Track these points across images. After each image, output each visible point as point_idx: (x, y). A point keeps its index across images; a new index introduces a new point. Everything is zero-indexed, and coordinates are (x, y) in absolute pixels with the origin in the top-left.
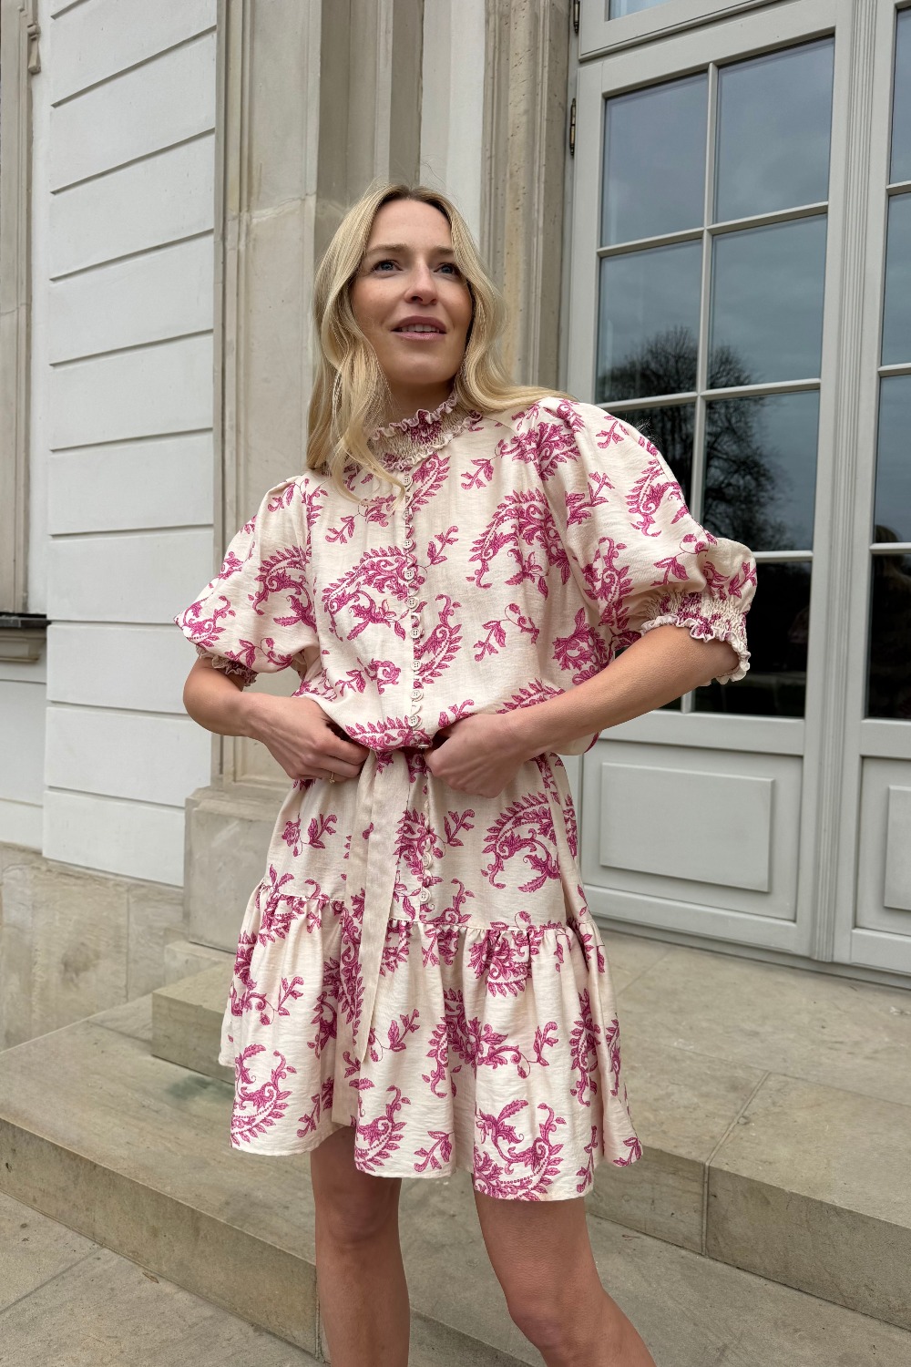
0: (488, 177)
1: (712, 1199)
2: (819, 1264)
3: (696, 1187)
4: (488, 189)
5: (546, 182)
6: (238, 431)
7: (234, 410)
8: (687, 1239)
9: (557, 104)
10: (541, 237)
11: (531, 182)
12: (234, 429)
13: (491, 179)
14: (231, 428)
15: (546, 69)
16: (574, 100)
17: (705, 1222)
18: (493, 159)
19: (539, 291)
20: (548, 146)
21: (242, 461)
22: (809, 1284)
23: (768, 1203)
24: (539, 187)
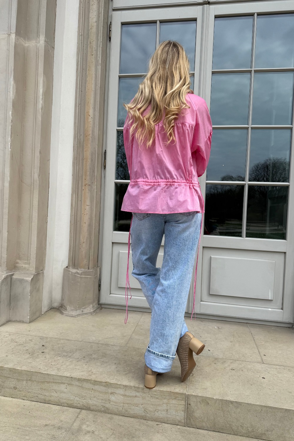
0: (80, 42)
1: (189, 406)
2: (225, 421)
3: (183, 402)
4: (80, 46)
5: (102, 48)
8: (180, 422)
9: (105, 22)
10: (100, 67)
11: (97, 47)
13: (81, 43)
15: (103, 9)
16: (111, 22)
17: (186, 414)
18: (82, 36)
19: (99, 85)
20: (103, 36)
22: (222, 429)
23: (208, 404)
24: (100, 49)
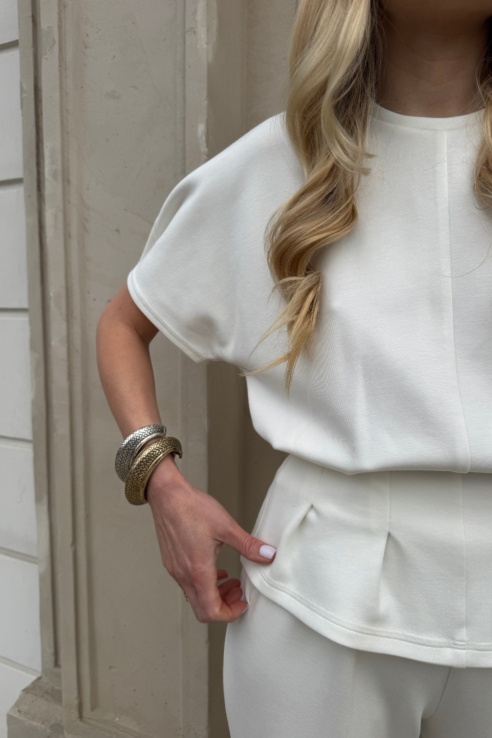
6: (66, 181)
7: (58, 146)
12: (60, 178)
14: (54, 175)
21: (74, 230)
